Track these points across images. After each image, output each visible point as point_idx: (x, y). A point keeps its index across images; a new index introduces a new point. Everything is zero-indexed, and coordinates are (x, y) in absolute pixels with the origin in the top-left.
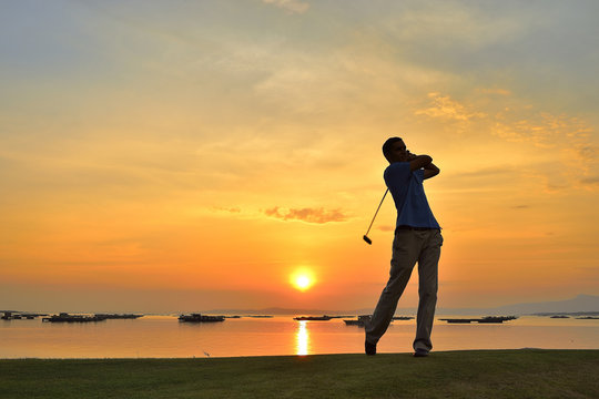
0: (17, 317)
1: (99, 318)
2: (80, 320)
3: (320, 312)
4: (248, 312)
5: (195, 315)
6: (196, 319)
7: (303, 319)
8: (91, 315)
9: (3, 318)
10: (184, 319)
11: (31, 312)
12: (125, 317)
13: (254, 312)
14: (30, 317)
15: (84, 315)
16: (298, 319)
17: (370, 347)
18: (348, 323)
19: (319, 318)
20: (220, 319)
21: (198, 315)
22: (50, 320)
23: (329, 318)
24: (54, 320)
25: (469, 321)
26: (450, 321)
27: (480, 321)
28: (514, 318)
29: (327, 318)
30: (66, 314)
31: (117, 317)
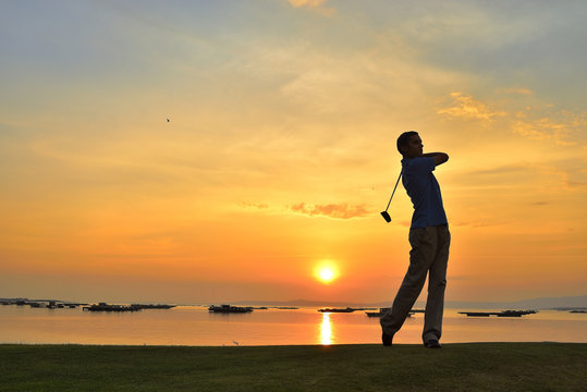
0: (60, 306)
1: (135, 308)
2: (118, 309)
3: (344, 304)
4: (274, 304)
5: (224, 306)
6: (225, 310)
7: (327, 310)
8: (128, 305)
9: (48, 307)
10: (215, 310)
11: (72, 301)
12: (159, 307)
13: (280, 303)
14: (72, 306)
15: (121, 304)
16: (323, 311)
17: (387, 338)
18: (370, 315)
19: (343, 310)
20: (249, 310)
21: (228, 306)
22: (89, 309)
23: (351, 310)
24: (94, 309)
25: (487, 315)
26: (469, 314)
27: (499, 315)
28: (533, 312)
29: (349, 310)
30: (104, 304)
31: (151, 307)
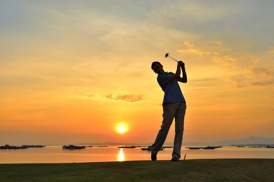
1: (24, 147)
2: (15, 148)
3: (130, 144)
4: (96, 144)
5: (71, 146)
6: (71, 148)
7: (122, 147)
8: (20, 146)
10: (66, 148)
12: (37, 147)
13: (99, 144)
15: (17, 145)
16: (120, 148)
17: (154, 157)
18: (143, 149)
19: (130, 147)
20: (83, 147)
21: (73, 146)
23: (135, 147)
24: (2, 148)
25: (199, 148)
26: (190, 148)
27: (205, 148)
28: (221, 147)
29: (133, 147)
30: (8, 145)
31: (33, 146)
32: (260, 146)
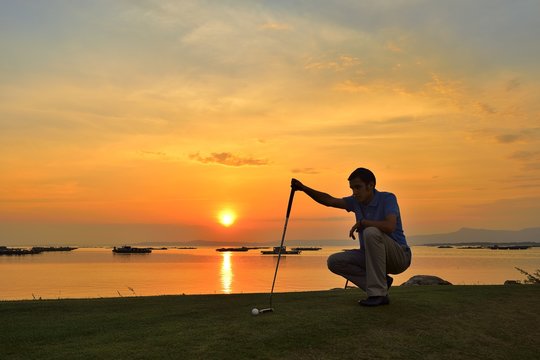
1: (36, 251)
2: (19, 253)
3: (240, 244)
4: (174, 244)
5: (125, 247)
6: (126, 251)
7: (225, 250)
8: (29, 248)
10: (117, 251)
12: (61, 249)
13: (181, 244)
15: (22, 248)
16: (220, 250)
19: (239, 249)
20: (148, 251)
21: (129, 247)
23: (246, 249)
29: (244, 250)
30: (5, 248)
31: (52, 249)
32: (481, 246)
